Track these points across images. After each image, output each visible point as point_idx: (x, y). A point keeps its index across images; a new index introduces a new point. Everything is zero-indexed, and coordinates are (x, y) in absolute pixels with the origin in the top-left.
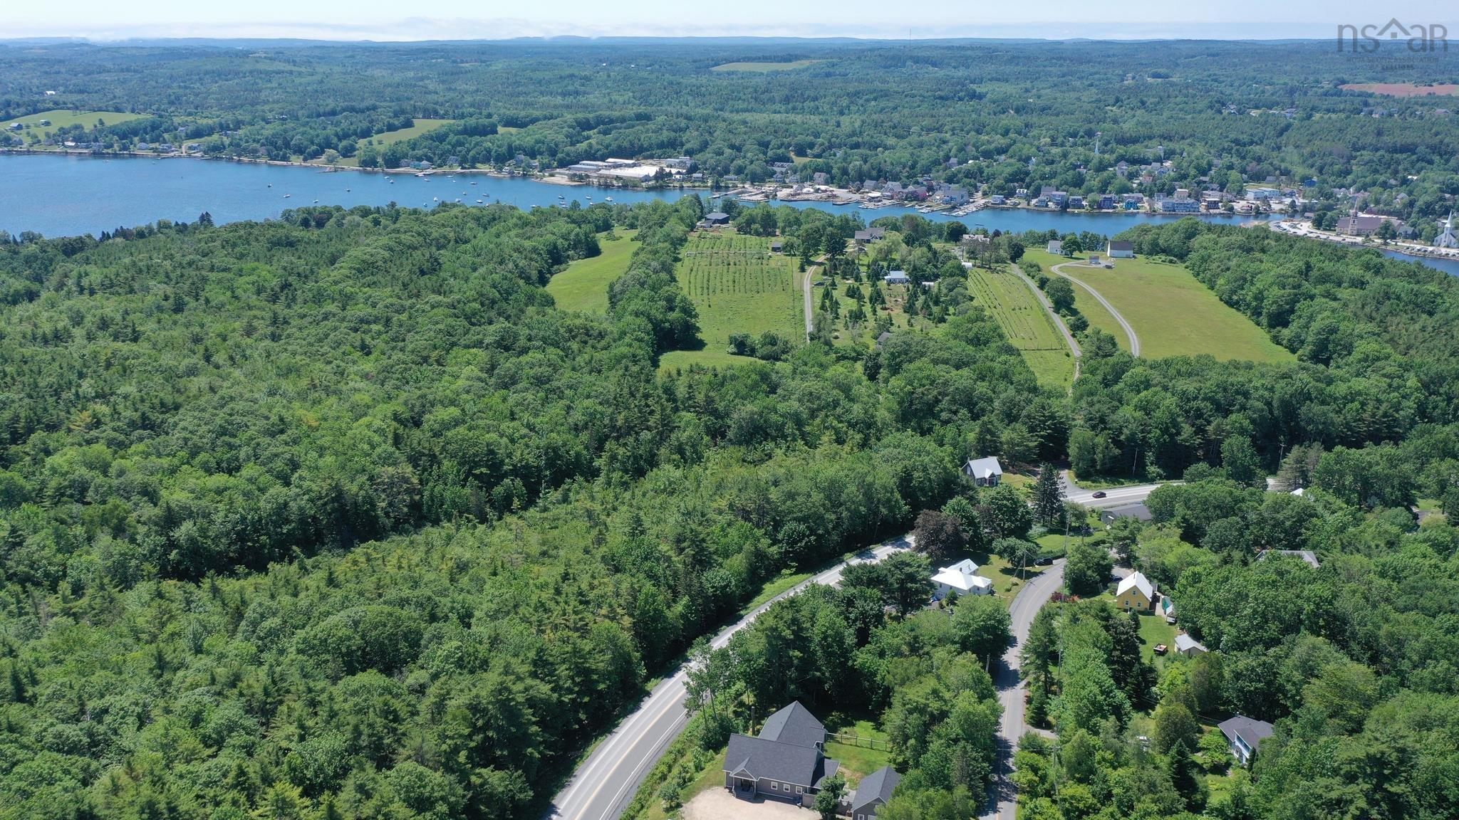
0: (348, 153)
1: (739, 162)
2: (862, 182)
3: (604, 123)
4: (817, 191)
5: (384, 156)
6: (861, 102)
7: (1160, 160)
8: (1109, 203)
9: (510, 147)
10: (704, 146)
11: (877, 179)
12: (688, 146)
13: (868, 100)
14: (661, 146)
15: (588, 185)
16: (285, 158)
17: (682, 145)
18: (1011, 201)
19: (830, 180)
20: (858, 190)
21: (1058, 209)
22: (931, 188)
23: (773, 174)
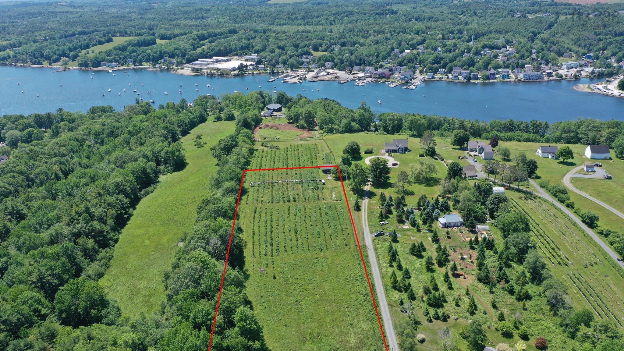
0: (74, 59)
1: (284, 57)
2: (352, 67)
3: (212, 36)
4: (328, 73)
5: (91, 61)
7: (505, 46)
8: (493, 76)
9: (161, 52)
10: (265, 48)
11: (360, 65)
12: (256, 48)
14: (242, 48)
15: (202, 74)
16: (39, 63)
17: (253, 47)
18: (437, 76)
19: (334, 66)
20: (351, 72)
21: (465, 81)
22: (391, 70)
23: (302, 63)
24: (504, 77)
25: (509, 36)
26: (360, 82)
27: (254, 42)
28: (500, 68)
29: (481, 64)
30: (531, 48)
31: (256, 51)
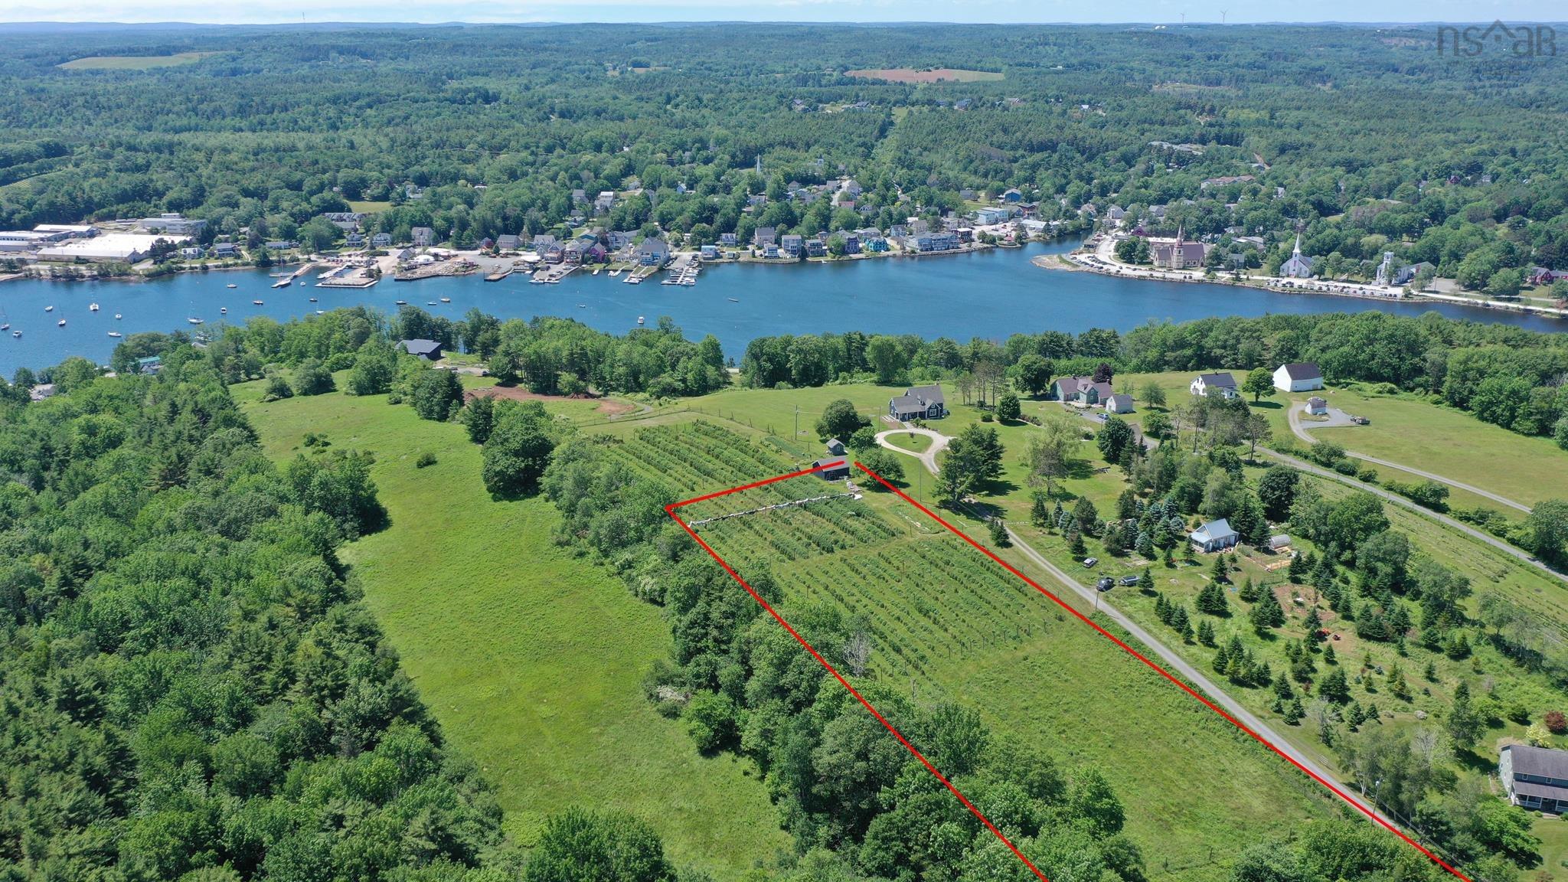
1: (275, 219)
2: (494, 240)
4: (436, 257)
6: (352, 110)
8: (851, 245)
10: (198, 198)
11: (509, 232)
12: (171, 195)
13: (360, 108)
14: (123, 197)
15: (30, 277)
17: (160, 195)
18: (725, 253)
19: (442, 238)
20: (497, 252)
21: (797, 260)
22: (603, 241)
23: (340, 234)
24: (877, 245)
27: (158, 177)
31: (175, 206)
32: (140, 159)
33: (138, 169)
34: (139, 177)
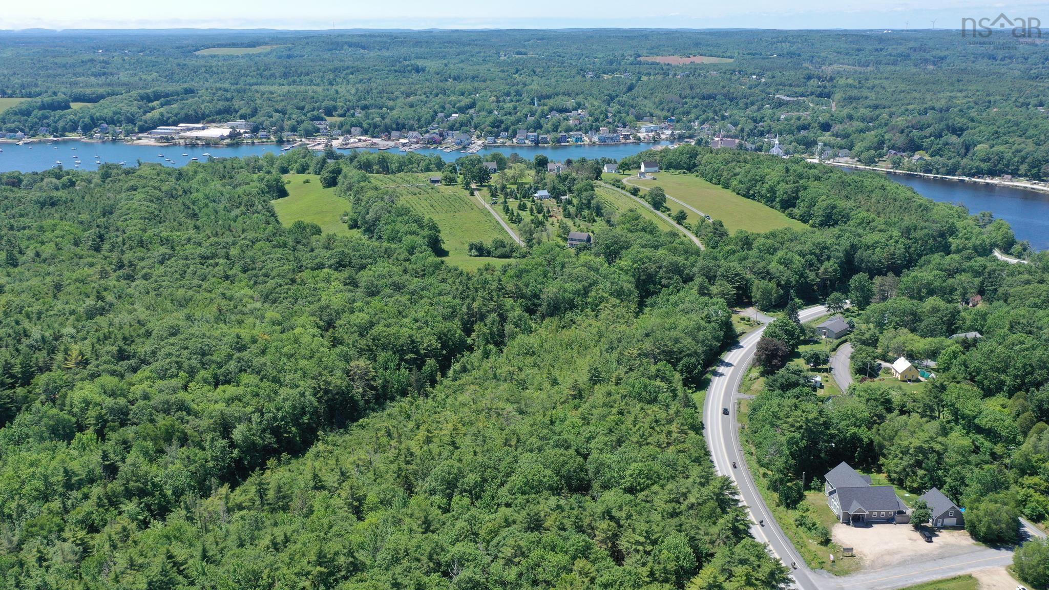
1: (287, 124)
2: (390, 133)
3: (164, 97)
4: (360, 140)
6: (342, 75)
7: (576, 109)
8: (564, 139)
9: (92, 118)
10: (254, 113)
11: (397, 130)
12: (242, 112)
13: (347, 74)
14: (219, 112)
15: (175, 145)
17: (236, 112)
18: (499, 141)
19: (365, 132)
20: (389, 139)
21: (533, 145)
22: (441, 135)
23: (318, 130)
24: (577, 140)
25: (580, 99)
26: (407, 148)
27: (237, 104)
28: (571, 131)
29: (549, 126)
30: (607, 111)
31: (242, 117)
32: (229, 95)
33: (227, 100)
34: (227, 103)
